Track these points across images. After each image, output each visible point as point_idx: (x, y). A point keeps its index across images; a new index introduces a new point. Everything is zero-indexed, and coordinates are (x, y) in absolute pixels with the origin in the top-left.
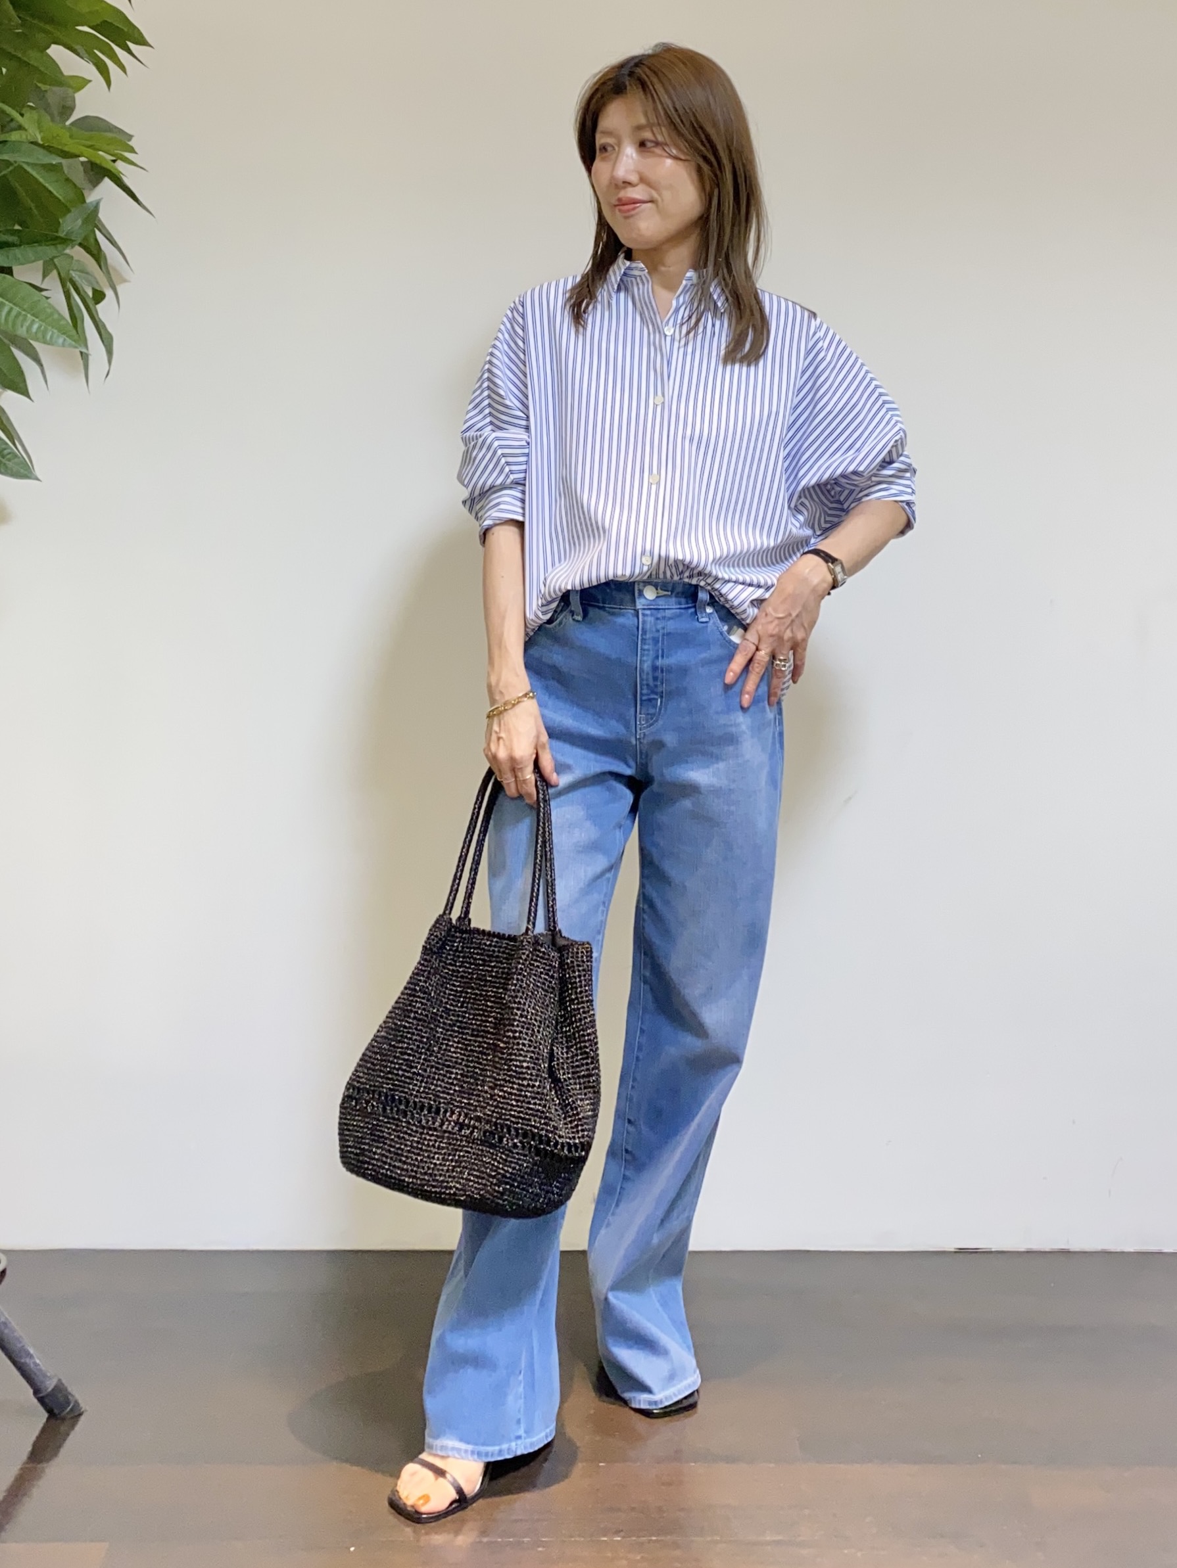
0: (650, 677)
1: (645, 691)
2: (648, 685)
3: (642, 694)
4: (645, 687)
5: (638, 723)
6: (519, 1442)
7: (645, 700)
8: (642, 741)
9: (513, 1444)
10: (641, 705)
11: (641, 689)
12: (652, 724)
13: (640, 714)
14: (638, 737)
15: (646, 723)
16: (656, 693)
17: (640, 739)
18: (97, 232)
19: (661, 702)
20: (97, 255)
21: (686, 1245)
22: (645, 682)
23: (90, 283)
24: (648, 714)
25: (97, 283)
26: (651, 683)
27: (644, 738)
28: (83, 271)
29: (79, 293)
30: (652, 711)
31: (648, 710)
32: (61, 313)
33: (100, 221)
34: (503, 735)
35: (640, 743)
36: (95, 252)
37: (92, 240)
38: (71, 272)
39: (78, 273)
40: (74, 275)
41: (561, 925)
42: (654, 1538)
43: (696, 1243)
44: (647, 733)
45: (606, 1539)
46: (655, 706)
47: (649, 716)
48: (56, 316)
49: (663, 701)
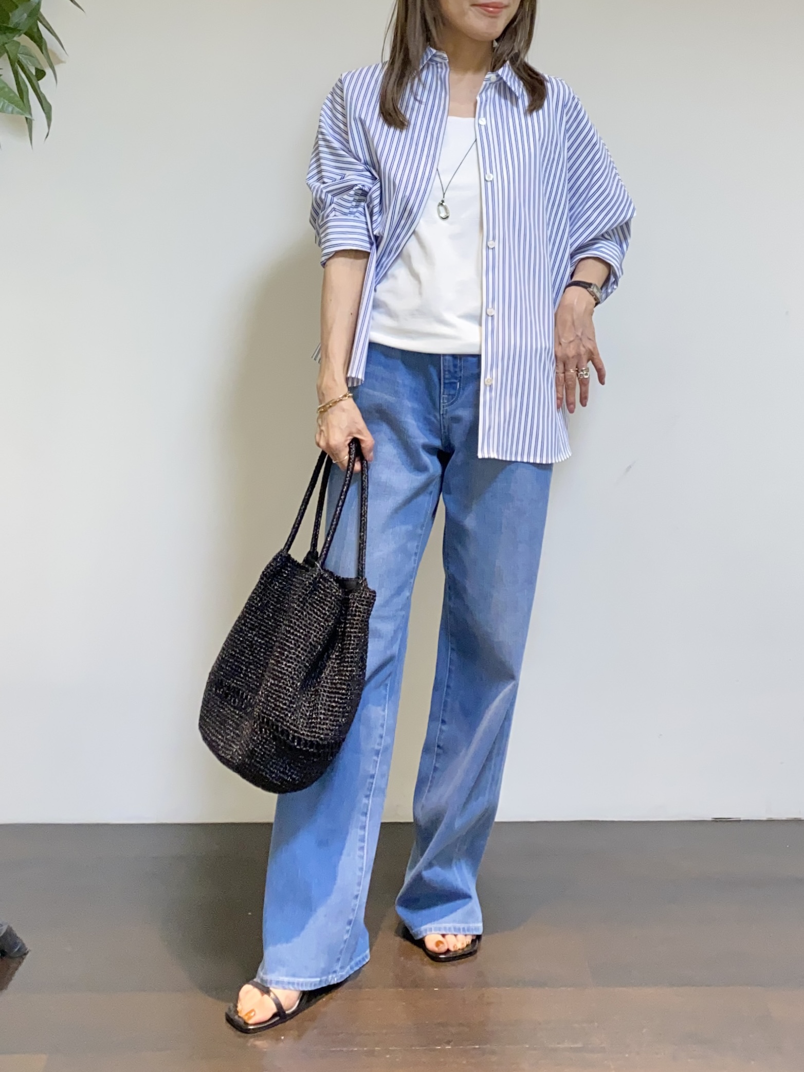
0: (451, 364)
1: (447, 377)
2: (449, 371)
3: (444, 378)
4: (447, 373)
5: (442, 401)
7: (448, 383)
8: (444, 416)
9: (330, 976)
10: (444, 387)
11: (444, 374)
12: (452, 403)
13: (444, 394)
14: (441, 413)
15: (448, 401)
16: (456, 378)
17: (443, 414)
18: (39, 24)
19: (460, 385)
20: (39, 41)
22: (447, 369)
23: (33, 65)
24: (449, 395)
25: (39, 63)
26: (452, 369)
27: (446, 414)
28: (29, 54)
29: (25, 73)
30: (452, 392)
31: (449, 391)
32: (11, 87)
33: (41, 15)
34: (323, 428)
35: (443, 418)
36: (38, 39)
37: (35, 30)
38: (18, 55)
39: (24, 56)
40: (21, 57)
42: (477, 1047)
44: (449, 410)
45: (439, 1048)
46: (455, 388)
47: (450, 397)
48: (6, 90)
49: (462, 384)
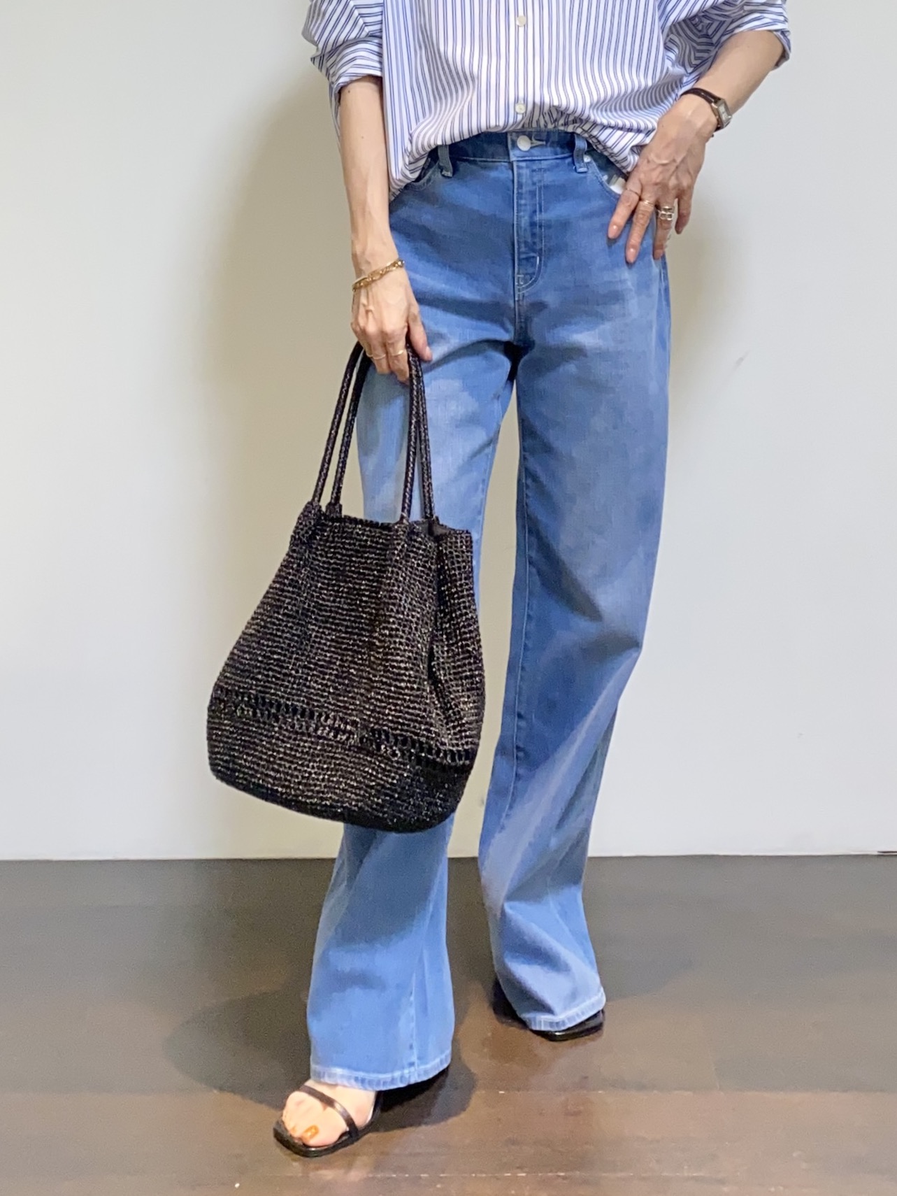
0: (528, 234)
1: (523, 249)
2: (526, 242)
3: (519, 253)
4: (523, 245)
5: (516, 284)
6: (412, 1069)
7: (523, 259)
8: (521, 303)
9: (406, 1071)
10: (519, 265)
11: (519, 248)
12: (531, 284)
13: (518, 273)
14: (516, 299)
15: (525, 283)
16: (534, 251)
17: (518, 301)
19: (540, 260)
21: (585, 849)
22: (522, 240)
24: (527, 274)
26: (529, 240)
27: (523, 300)
30: (530, 270)
31: (526, 269)
34: (371, 307)
35: (519, 305)
41: (437, 512)
42: (562, 1174)
43: (596, 847)
44: (526, 295)
45: (509, 1174)
46: (533, 265)
47: (528, 277)
49: (543, 259)
